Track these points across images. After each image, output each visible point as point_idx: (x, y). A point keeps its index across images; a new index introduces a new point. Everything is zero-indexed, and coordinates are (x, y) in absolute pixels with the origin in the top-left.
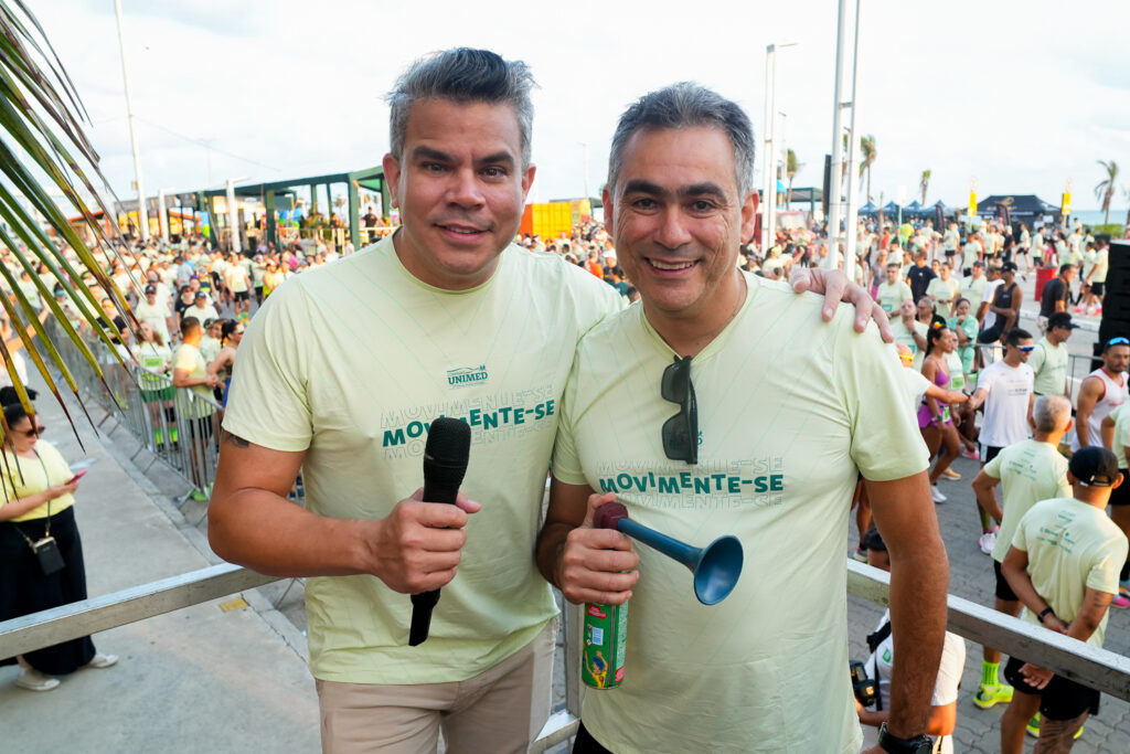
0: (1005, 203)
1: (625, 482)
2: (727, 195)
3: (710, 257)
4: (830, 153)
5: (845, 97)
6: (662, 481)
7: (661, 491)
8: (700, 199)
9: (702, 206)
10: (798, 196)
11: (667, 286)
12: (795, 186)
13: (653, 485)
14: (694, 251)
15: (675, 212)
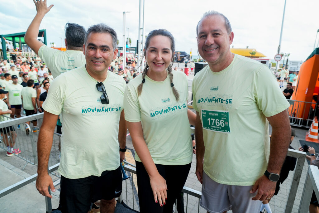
0: (178, 53)
1: (89, 110)
2: (110, 48)
3: (106, 61)
4: (138, 40)
5: (141, 27)
6: (98, 110)
7: (97, 112)
8: (104, 48)
9: (105, 50)
10: (132, 49)
11: (97, 66)
12: (131, 47)
13: (96, 110)
14: (102, 59)
15: (98, 50)
